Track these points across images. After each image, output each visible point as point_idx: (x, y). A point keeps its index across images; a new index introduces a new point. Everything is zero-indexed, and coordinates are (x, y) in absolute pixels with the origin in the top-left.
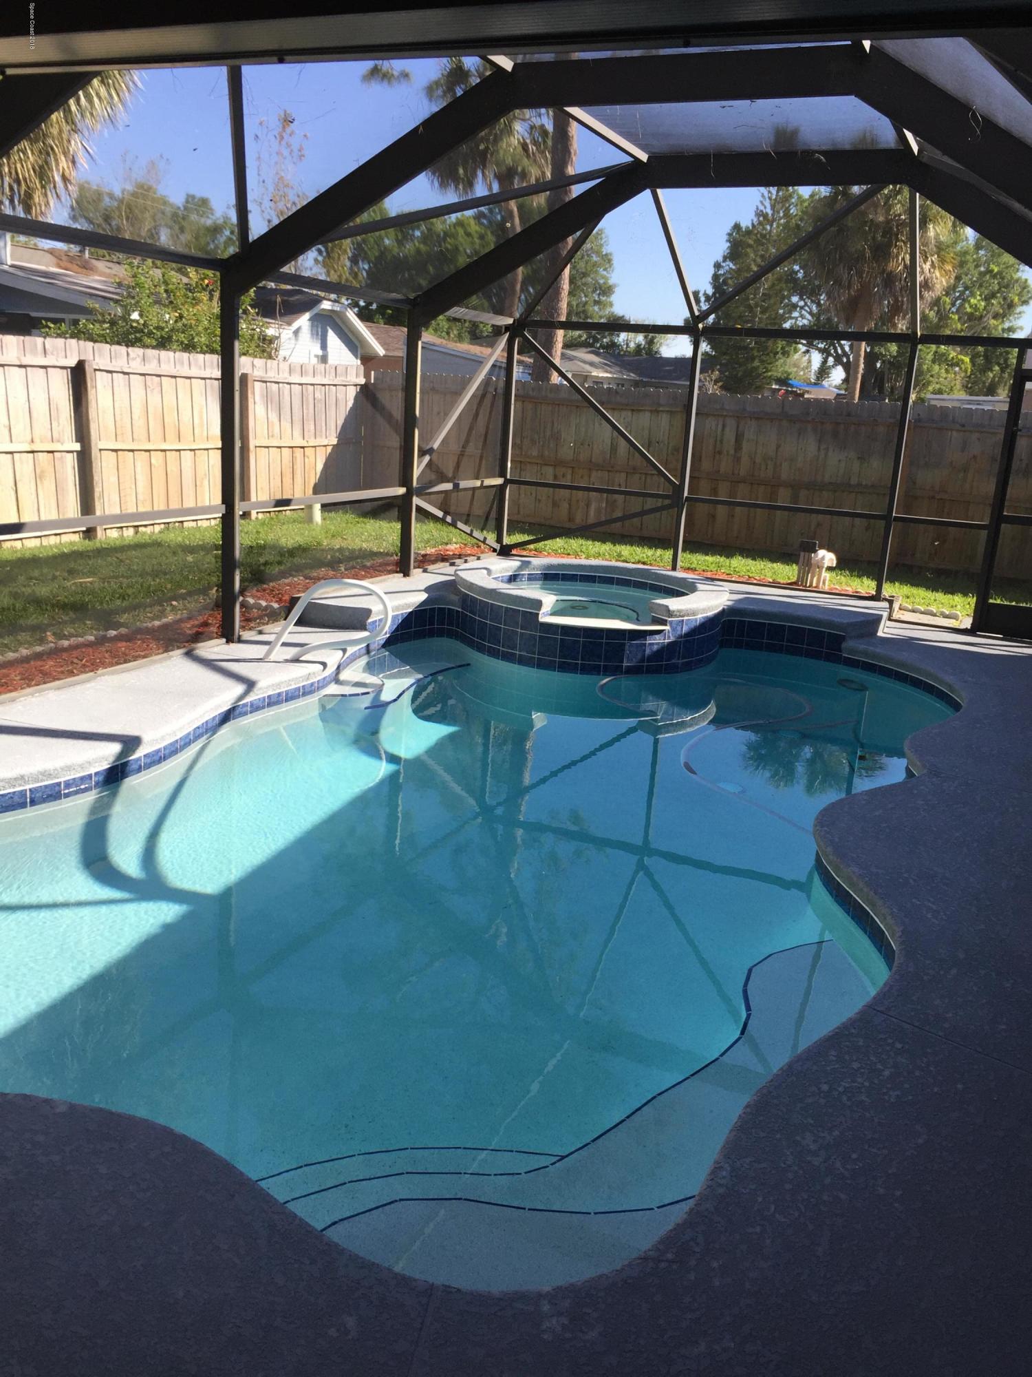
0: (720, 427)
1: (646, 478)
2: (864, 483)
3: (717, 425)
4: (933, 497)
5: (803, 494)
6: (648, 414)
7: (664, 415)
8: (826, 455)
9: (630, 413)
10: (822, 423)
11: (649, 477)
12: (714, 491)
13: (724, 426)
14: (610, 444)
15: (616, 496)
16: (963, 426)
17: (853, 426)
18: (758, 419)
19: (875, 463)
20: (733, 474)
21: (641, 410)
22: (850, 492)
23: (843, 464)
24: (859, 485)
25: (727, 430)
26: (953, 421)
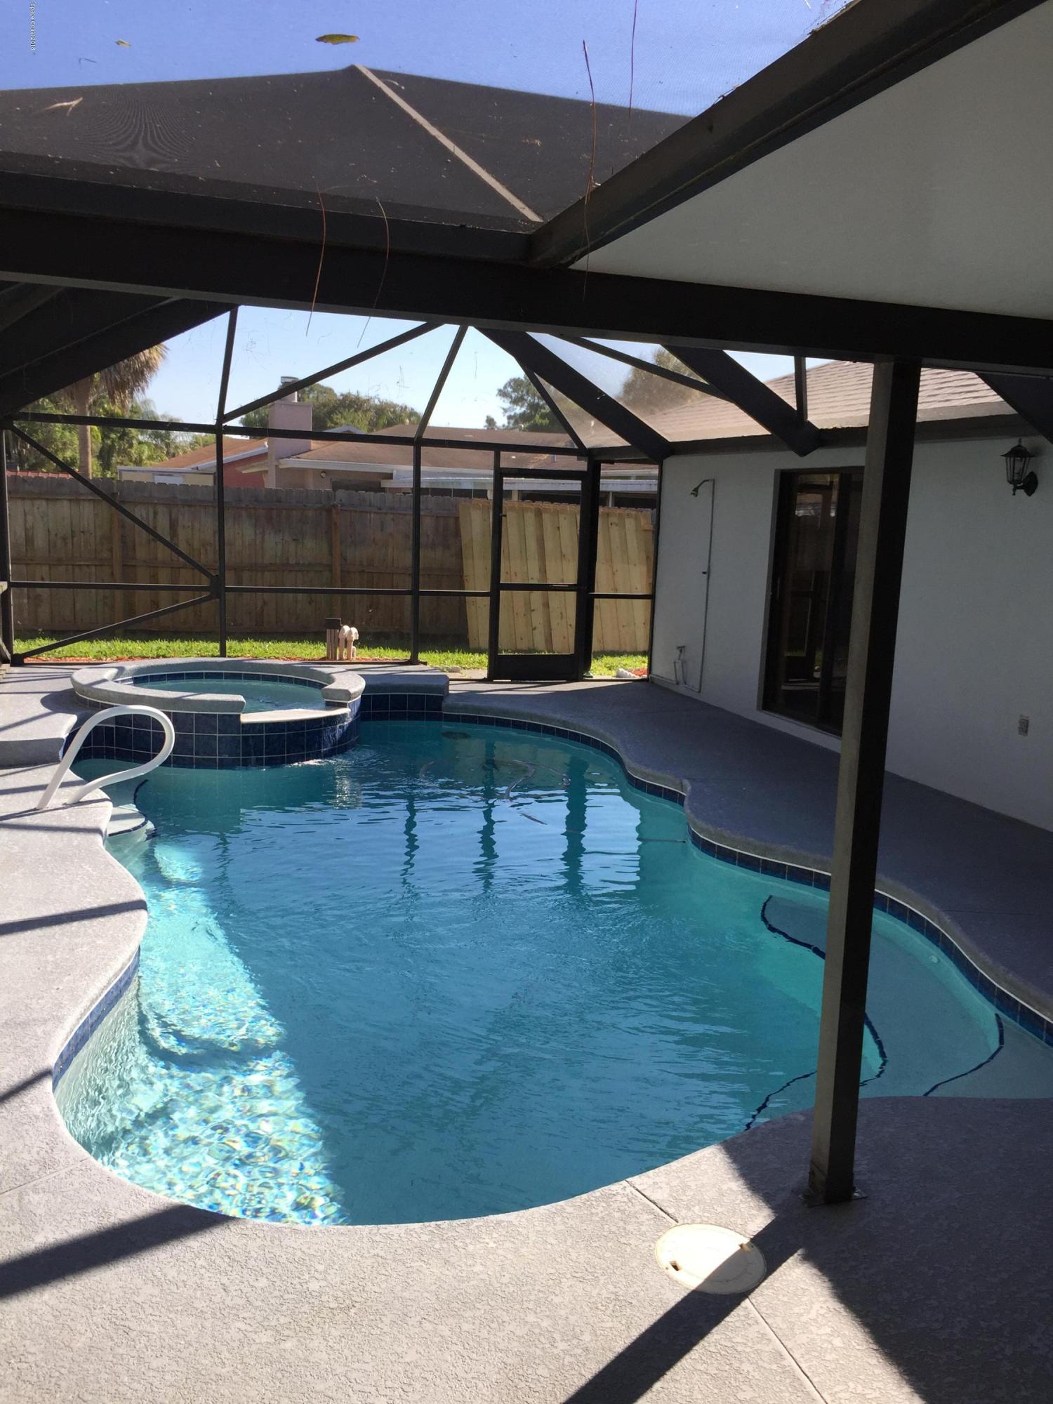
0: (151, 515)
1: (73, 569)
2: (301, 562)
3: (147, 514)
4: (363, 571)
5: (246, 575)
6: (66, 503)
7: (87, 504)
8: (263, 538)
9: (44, 503)
10: (255, 509)
11: (77, 570)
12: (154, 578)
13: (155, 513)
14: (23, 534)
15: (39, 590)
16: (380, 509)
17: (284, 511)
18: (190, 506)
19: (309, 543)
20: (172, 560)
21: (57, 499)
22: (290, 571)
23: (280, 546)
24: (298, 564)
25: (160, 517)
26: (370, 505)
